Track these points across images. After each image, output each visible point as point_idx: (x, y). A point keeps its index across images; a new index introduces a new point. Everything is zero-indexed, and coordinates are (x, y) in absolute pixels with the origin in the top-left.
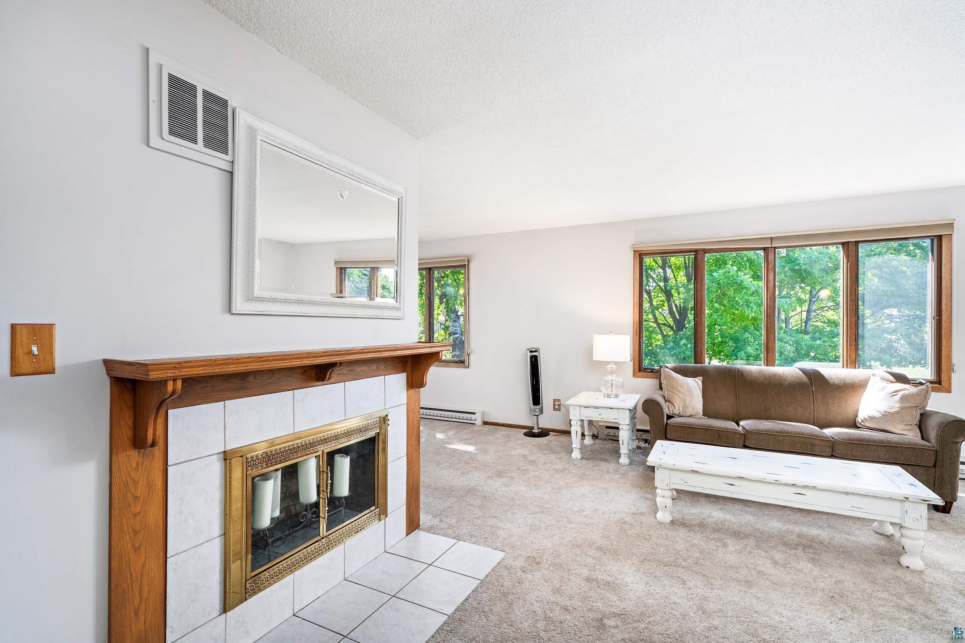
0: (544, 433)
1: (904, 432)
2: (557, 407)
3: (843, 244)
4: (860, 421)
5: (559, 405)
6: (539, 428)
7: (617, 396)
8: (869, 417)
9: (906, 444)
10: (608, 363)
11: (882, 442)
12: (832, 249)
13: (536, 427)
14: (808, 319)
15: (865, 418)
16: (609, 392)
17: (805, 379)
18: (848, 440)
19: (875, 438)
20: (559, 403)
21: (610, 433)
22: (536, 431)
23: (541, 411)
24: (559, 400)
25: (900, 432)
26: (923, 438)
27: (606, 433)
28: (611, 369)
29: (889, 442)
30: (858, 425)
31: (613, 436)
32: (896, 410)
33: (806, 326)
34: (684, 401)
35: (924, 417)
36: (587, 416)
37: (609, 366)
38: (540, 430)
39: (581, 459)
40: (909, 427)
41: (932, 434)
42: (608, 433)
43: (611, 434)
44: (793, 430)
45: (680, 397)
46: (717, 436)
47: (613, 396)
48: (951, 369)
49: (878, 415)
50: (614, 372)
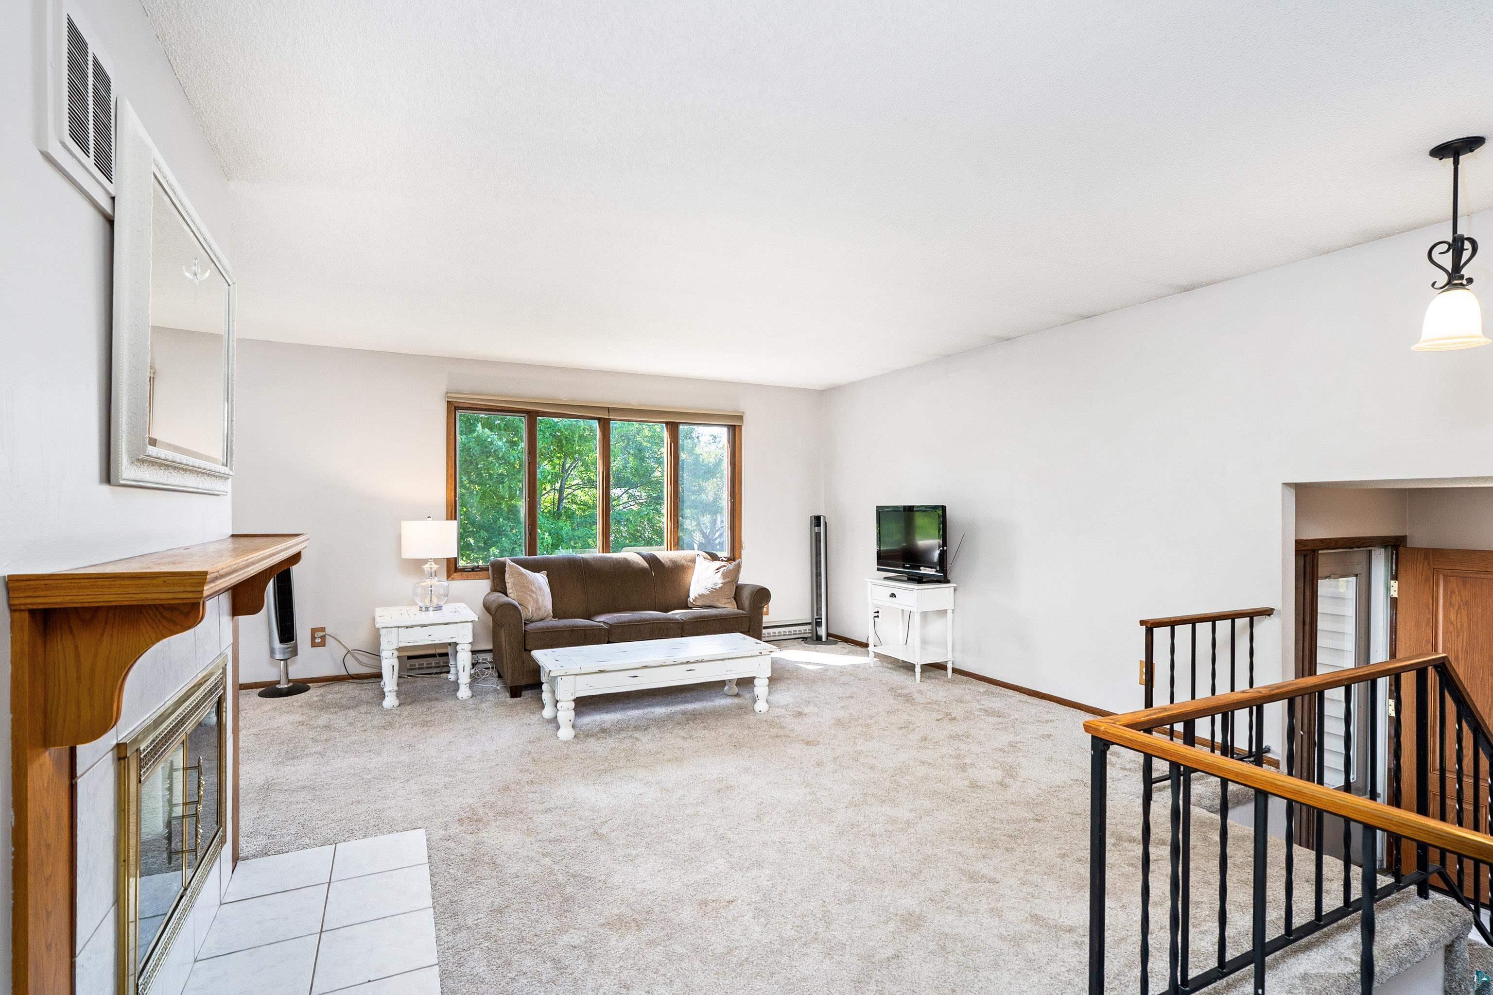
0: (298, 687)
1: (726, 606)
2: (318, 640)
3: (667, 423)
4: (692, 601)
5: (323, 638)
6: (289, 681)
7: (439, 608)
8: (699, 595)
9: (732, 615)
10: (425, 561)
11: (717, 616)
12: (657, 427)
13: (283, 680)
14: (560, 500)
15: (696, 598)
16: (427, 602)
17: (645, 564)
18: (694, 619)
19: (706, 614)
20: (322, 634)
21: (423, 664)
22: (283, 686)
23: (294, 652)
24: (323, 629)
25: (723, 606)
26: (738, 608)
27: (409, 667)
28: (429, 570)
29: (721, 615)
30: (689, 606)
31: (427, 668)
32: (720, 585)
33: (558, 508)
34: (537, 602)
35: (739, 589)
36: (409, 640)
37: (426, 567)
38: (291, 684)
39: (399, 706)
40: (729, 600)
41: (746, 603)
42: (411, 666)
43: (425, 665)
44: (648, 617)
45: (532, 597)
46: (583, 637)
47: (431, 609)
48: (741, 547)
49: (706, 592)
50: (433, 574)
